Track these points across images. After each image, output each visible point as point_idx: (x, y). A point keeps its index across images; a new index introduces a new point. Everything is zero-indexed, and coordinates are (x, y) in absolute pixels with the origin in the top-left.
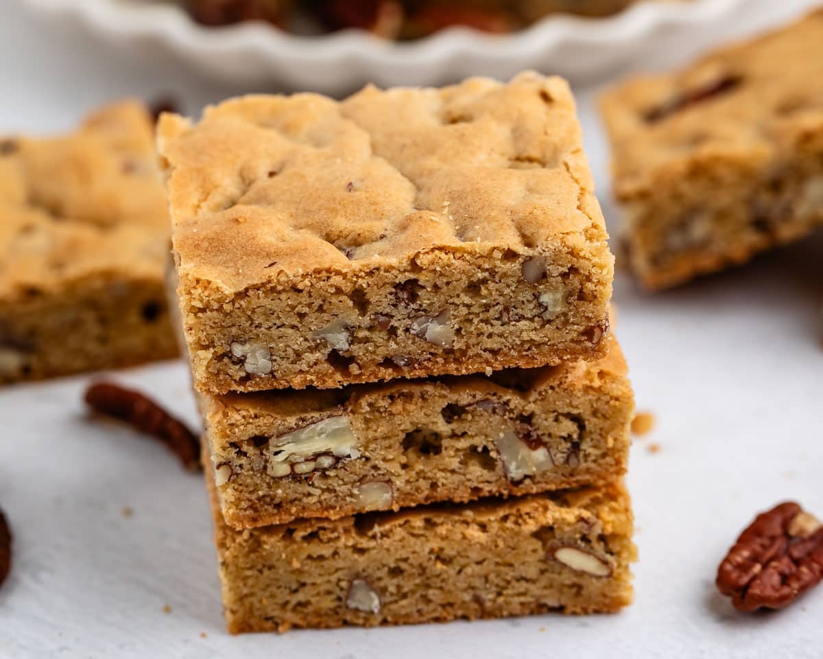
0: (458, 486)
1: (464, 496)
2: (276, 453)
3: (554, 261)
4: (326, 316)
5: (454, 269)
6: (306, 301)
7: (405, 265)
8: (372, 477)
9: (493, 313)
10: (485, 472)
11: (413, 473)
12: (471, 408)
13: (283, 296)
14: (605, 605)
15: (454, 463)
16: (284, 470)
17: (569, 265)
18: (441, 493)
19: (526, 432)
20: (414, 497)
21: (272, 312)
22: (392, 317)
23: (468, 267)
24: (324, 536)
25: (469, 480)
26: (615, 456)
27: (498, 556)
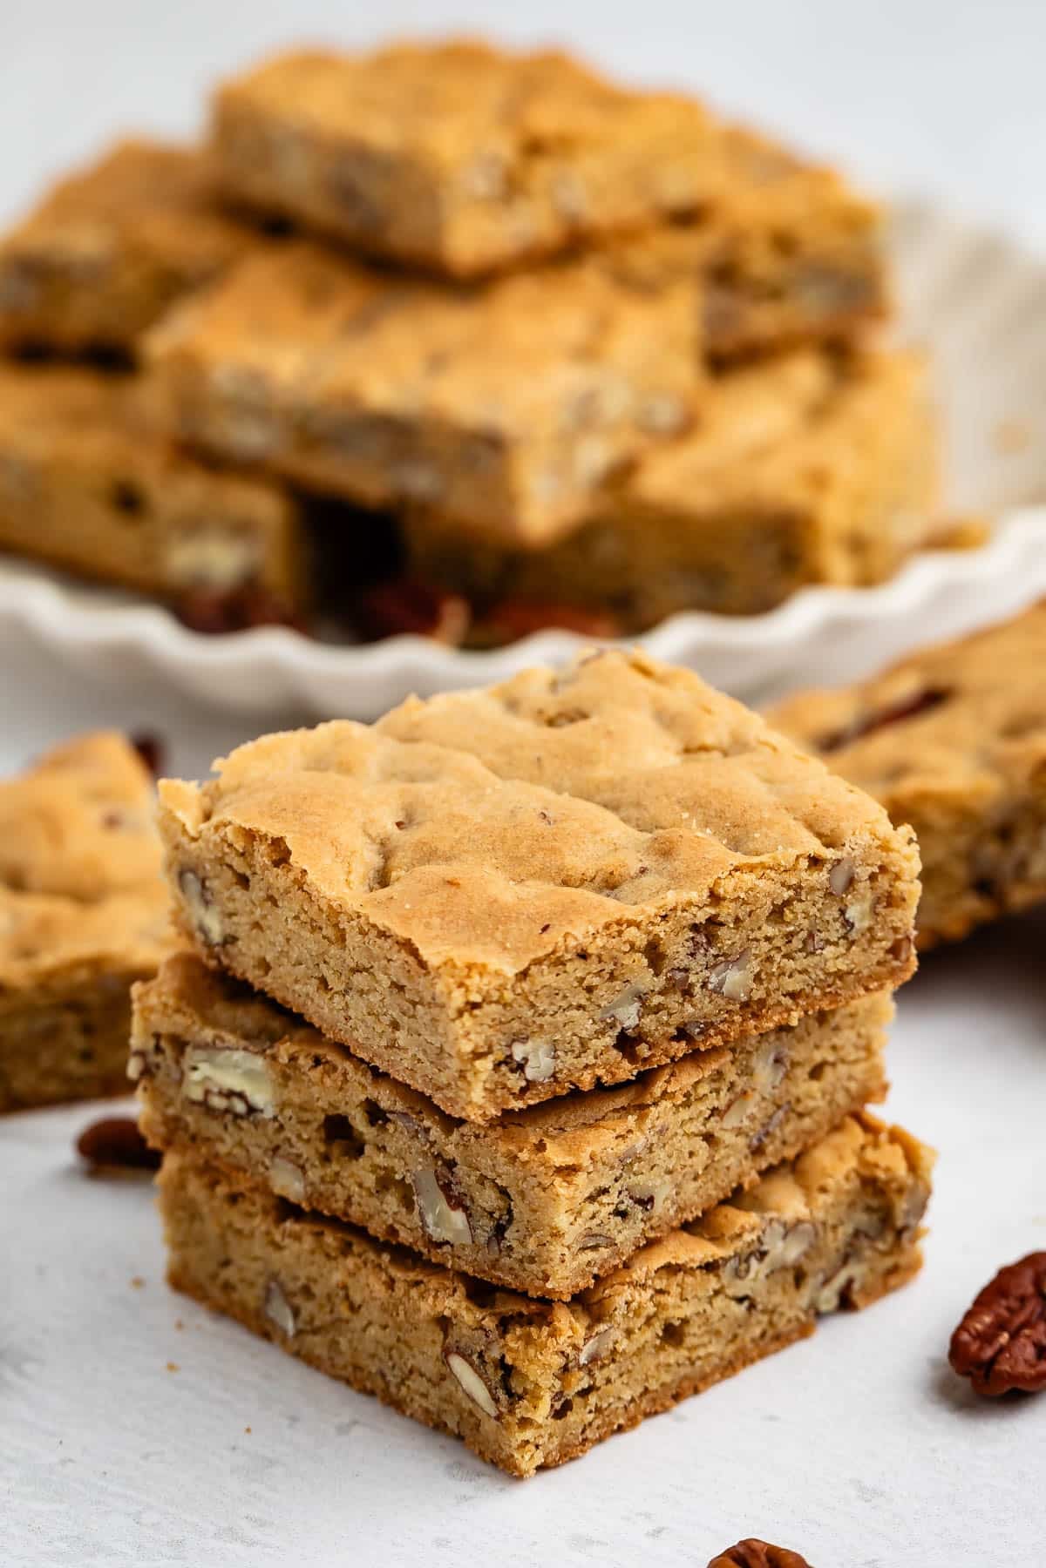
0: (374, 1213)
1: (376, 1228)
2: (195, 1069)
8: (285, 1154)
10: (403, 1210)
14: (501, 1460)
15: (370, 1180)
16: (197, 1094)
18: (355, 1212)
19: (446, 1181)
20: (329, 1203)
24: (245, 1205)
25: (386, 1213)
26: (543, 1267)
27: (400, 1330)
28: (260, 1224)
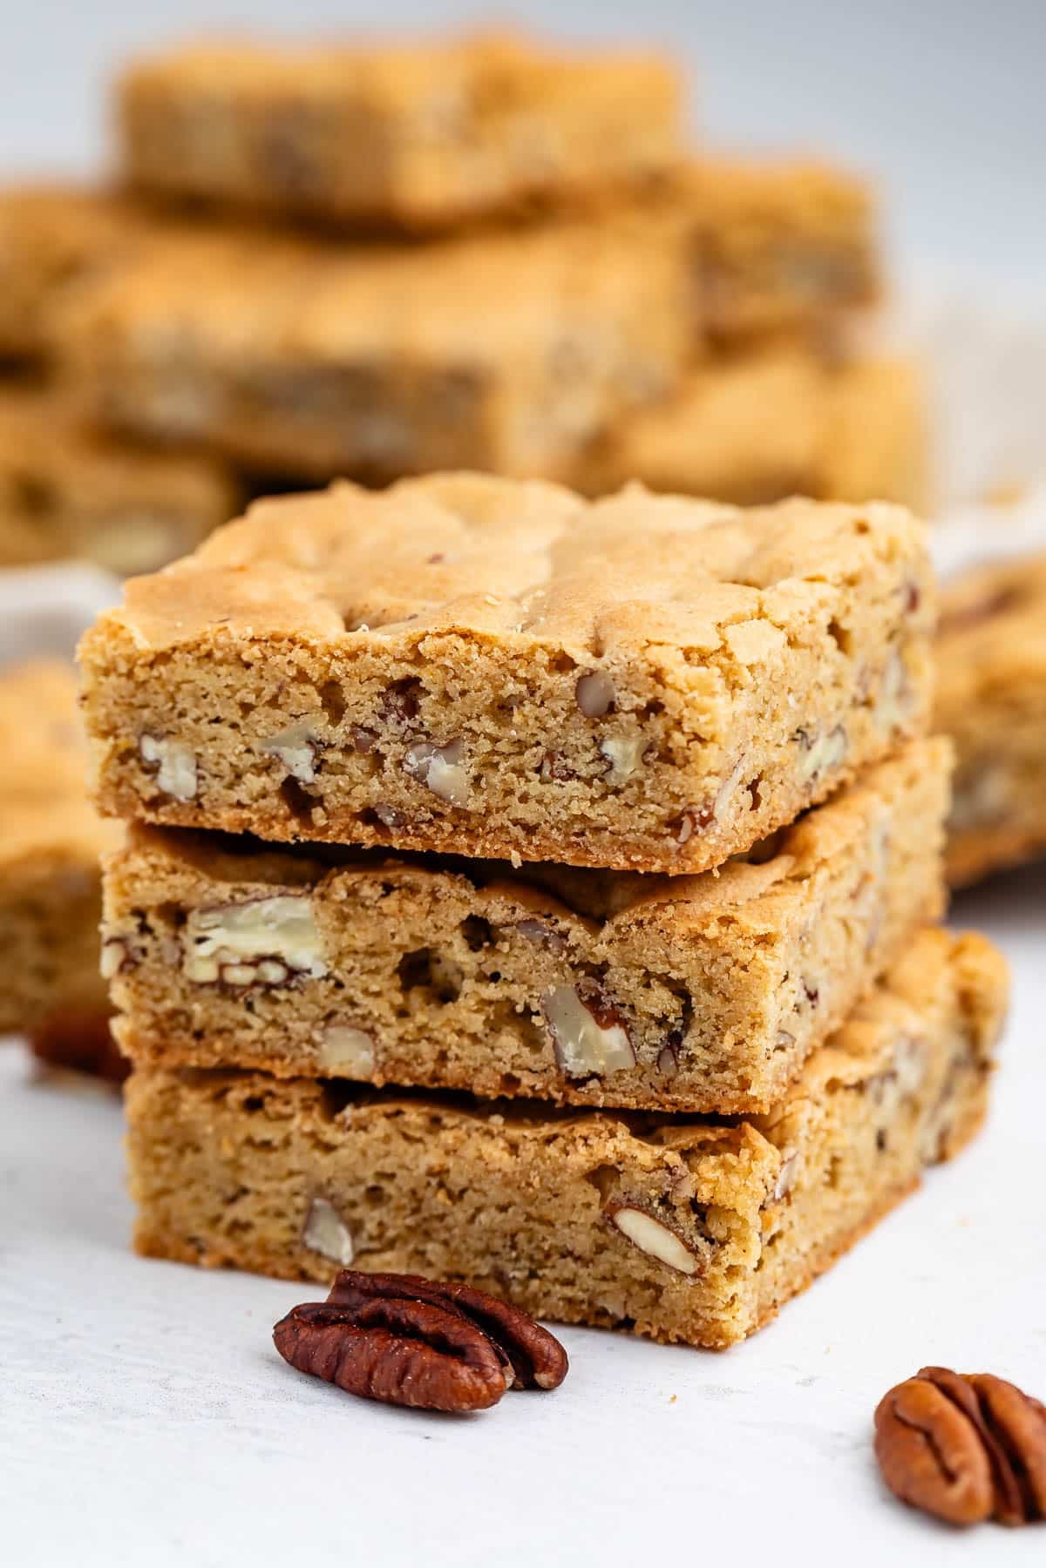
0: (482, 1065)
1: (486, 1085)
2: (200, 941)
3: (627, 683)
4: (279, 715)
5: (475, 669)
6: (252, 683)
7: (402, 648)
8: (345, 1018)
9: (530, 758)
10: (526, 1051)
11: (411, 1026)
12: (507, 931)
13: (223, 670)
14: (696, 1333)
15: (476, 1023)
16: (207, 973)
17: (650, 696)
18: (452, 1071)
19: (593, 994)
20: (411, 1069)
21: (204, 693)
22: (378, 736)
23: (495, 671)
24: (274, 1107)
25: (500, 1060)
26: (740, 1072)
27: (531, 1203)
28: (301, 1123)
